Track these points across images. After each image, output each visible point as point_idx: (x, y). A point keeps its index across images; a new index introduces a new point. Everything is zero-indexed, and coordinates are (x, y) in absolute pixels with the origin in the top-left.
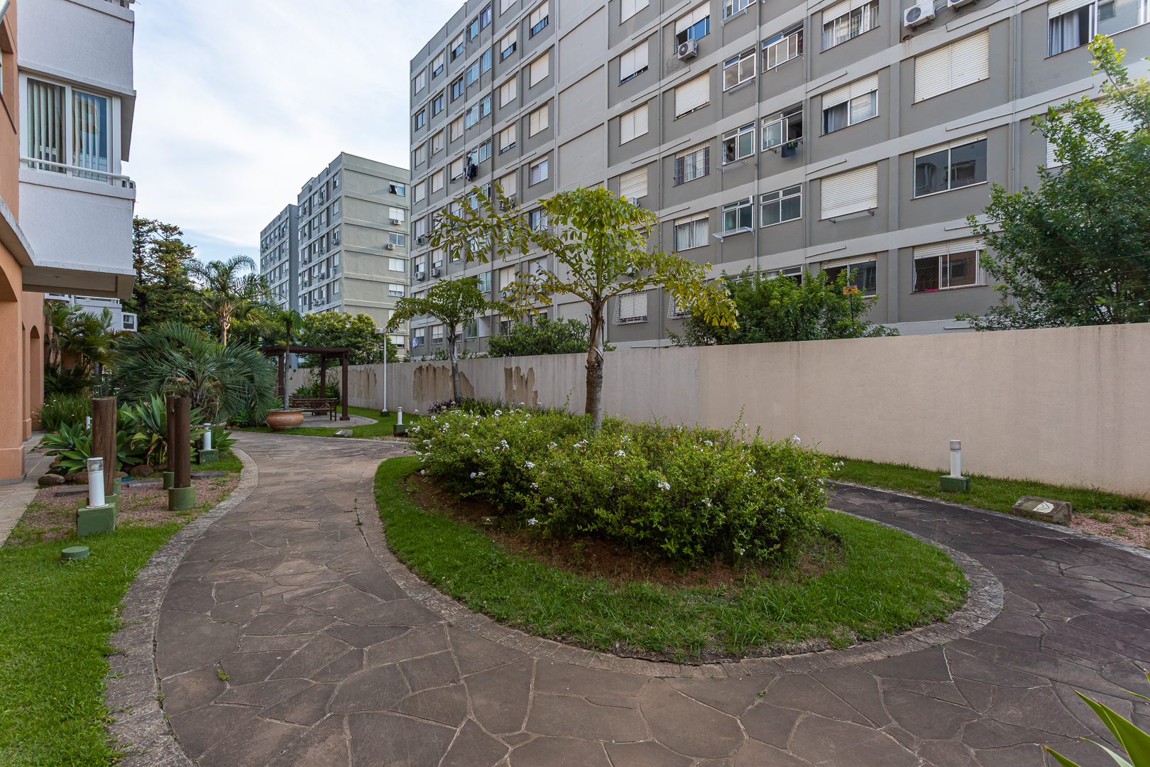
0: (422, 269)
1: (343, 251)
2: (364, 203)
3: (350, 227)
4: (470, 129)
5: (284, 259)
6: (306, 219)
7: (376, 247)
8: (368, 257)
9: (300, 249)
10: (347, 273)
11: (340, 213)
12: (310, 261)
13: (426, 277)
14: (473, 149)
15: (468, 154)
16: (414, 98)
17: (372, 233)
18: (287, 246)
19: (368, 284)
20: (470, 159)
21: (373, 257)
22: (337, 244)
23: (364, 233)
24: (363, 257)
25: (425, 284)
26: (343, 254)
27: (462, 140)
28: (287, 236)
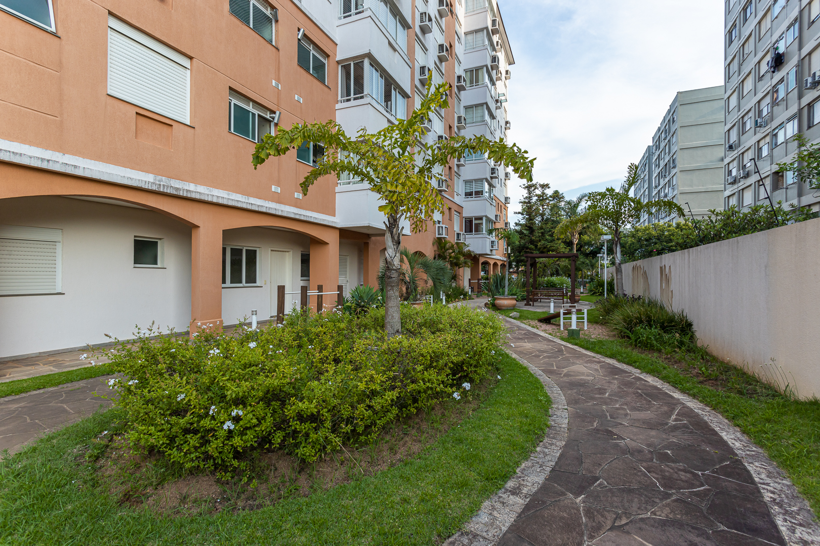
0: (734, 173)
1: (678, 173)
2: (699, 127)
3: (685, 151)
4: (776, 17)
5: (645, 188)
6: (657, 153)
7: (711, 162)
8: (704, 171)
9: (654, 177)
10: (682, 189)
11: (677, 142)
12: (659, 185)
13: (737, 180)
14: (780, 37)
15: (774, 44)
16: (727, 16)
17: (708, 151)
18: (647, 177)
19: (703, 194)
20: (777, 49)
21: (708, 171)
22: (674, 167)
23: (699, 152)
24: (697, 173)
25: (736, 186)
26: (678, 174)
27: (769, 33)
28: (647, 170)
